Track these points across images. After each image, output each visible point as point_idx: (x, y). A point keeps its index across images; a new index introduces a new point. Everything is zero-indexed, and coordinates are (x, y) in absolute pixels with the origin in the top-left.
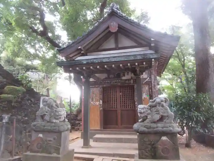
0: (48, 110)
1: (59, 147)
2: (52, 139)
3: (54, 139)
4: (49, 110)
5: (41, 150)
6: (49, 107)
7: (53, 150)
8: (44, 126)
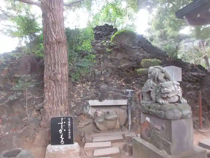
0: (153, 85)
1: (170, 143)
2: (159, 128)
3: (163, 128)
4: (155, 84)
5: (149, 138)
6: (154, 80)
7: (162, 145)
8: (149, 107)
